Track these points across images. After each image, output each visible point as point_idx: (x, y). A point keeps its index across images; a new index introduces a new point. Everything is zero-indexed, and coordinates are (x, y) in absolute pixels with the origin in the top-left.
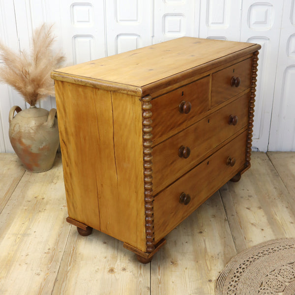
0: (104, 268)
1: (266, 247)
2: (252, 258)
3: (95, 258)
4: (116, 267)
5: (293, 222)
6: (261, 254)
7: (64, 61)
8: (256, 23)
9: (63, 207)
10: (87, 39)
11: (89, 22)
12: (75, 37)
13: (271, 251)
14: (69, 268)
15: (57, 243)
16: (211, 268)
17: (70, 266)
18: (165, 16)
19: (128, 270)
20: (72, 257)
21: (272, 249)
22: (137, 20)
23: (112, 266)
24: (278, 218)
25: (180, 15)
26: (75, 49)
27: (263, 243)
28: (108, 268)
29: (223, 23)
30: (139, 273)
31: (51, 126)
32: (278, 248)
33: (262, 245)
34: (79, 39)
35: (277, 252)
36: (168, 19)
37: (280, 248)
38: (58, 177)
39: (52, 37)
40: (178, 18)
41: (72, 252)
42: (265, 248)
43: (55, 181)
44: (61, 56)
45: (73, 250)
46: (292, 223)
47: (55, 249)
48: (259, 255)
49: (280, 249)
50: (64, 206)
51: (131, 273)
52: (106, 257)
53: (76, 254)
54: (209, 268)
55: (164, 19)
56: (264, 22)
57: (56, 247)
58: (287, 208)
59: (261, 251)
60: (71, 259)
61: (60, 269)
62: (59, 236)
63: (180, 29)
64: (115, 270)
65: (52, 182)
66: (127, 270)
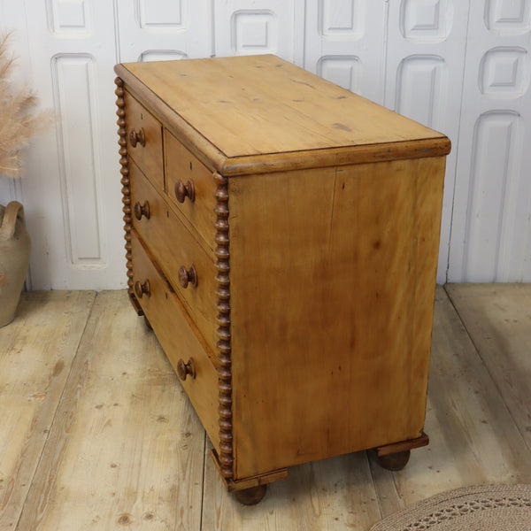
0: (110, 515)
1: (447, 503)
2: (416, 525)
3: (93, 495)
4: (133, 512)
5: (486, 420)
6: (436, 518)
7: (35, 105)
8: (417, 28)
9: (32, 399)
10: (82, 62)
11: (84, 27)
12: (57, 57)
13: (457, 511)
14: (40, 516)
15: (17, 468)
16: (320, 512)
17: (42, 511)
18: (236, 15)
19: (158, 518)
20: (46, 496)
21: (460, 507)
22: (180, 24)
23: (125, 511)
24: (458, 413)
25: (266, 13)
26: (58, 82)
27: (442, 494)
28: (117, 515)
29: (351, 28)
30: (179, 523)
31: (9, 237)
32: (471, 504)
33: (439, 499)
34: (64, 63)
35: (469, 515)
36: (243, 20)
37: (477, 504)
38: (25, 338)
39: (9, 58)
40: (263, 19)
41: (47, 484)
42: (446, 506)
43: (18, 347)
44: (27, 95)
45: (50, 482)
46: (484, 422)
47: (13, 480)
48: (432, 519)
49: (477, 508)
50: (34, 396)
51: (163, 523)
52: (114, 494)
53: (55, 488)
54: (317, 512)
55: (235, 22)
56: (434, 27)
57: (15, 477)
58: (477, 392)
59: (437, 512)
60: (45, 499)
61: (23, 518)
62: (22, 455)
63: (267, 42)
64: (131, 519)
65: (13, 349)
66: (154, 518)
